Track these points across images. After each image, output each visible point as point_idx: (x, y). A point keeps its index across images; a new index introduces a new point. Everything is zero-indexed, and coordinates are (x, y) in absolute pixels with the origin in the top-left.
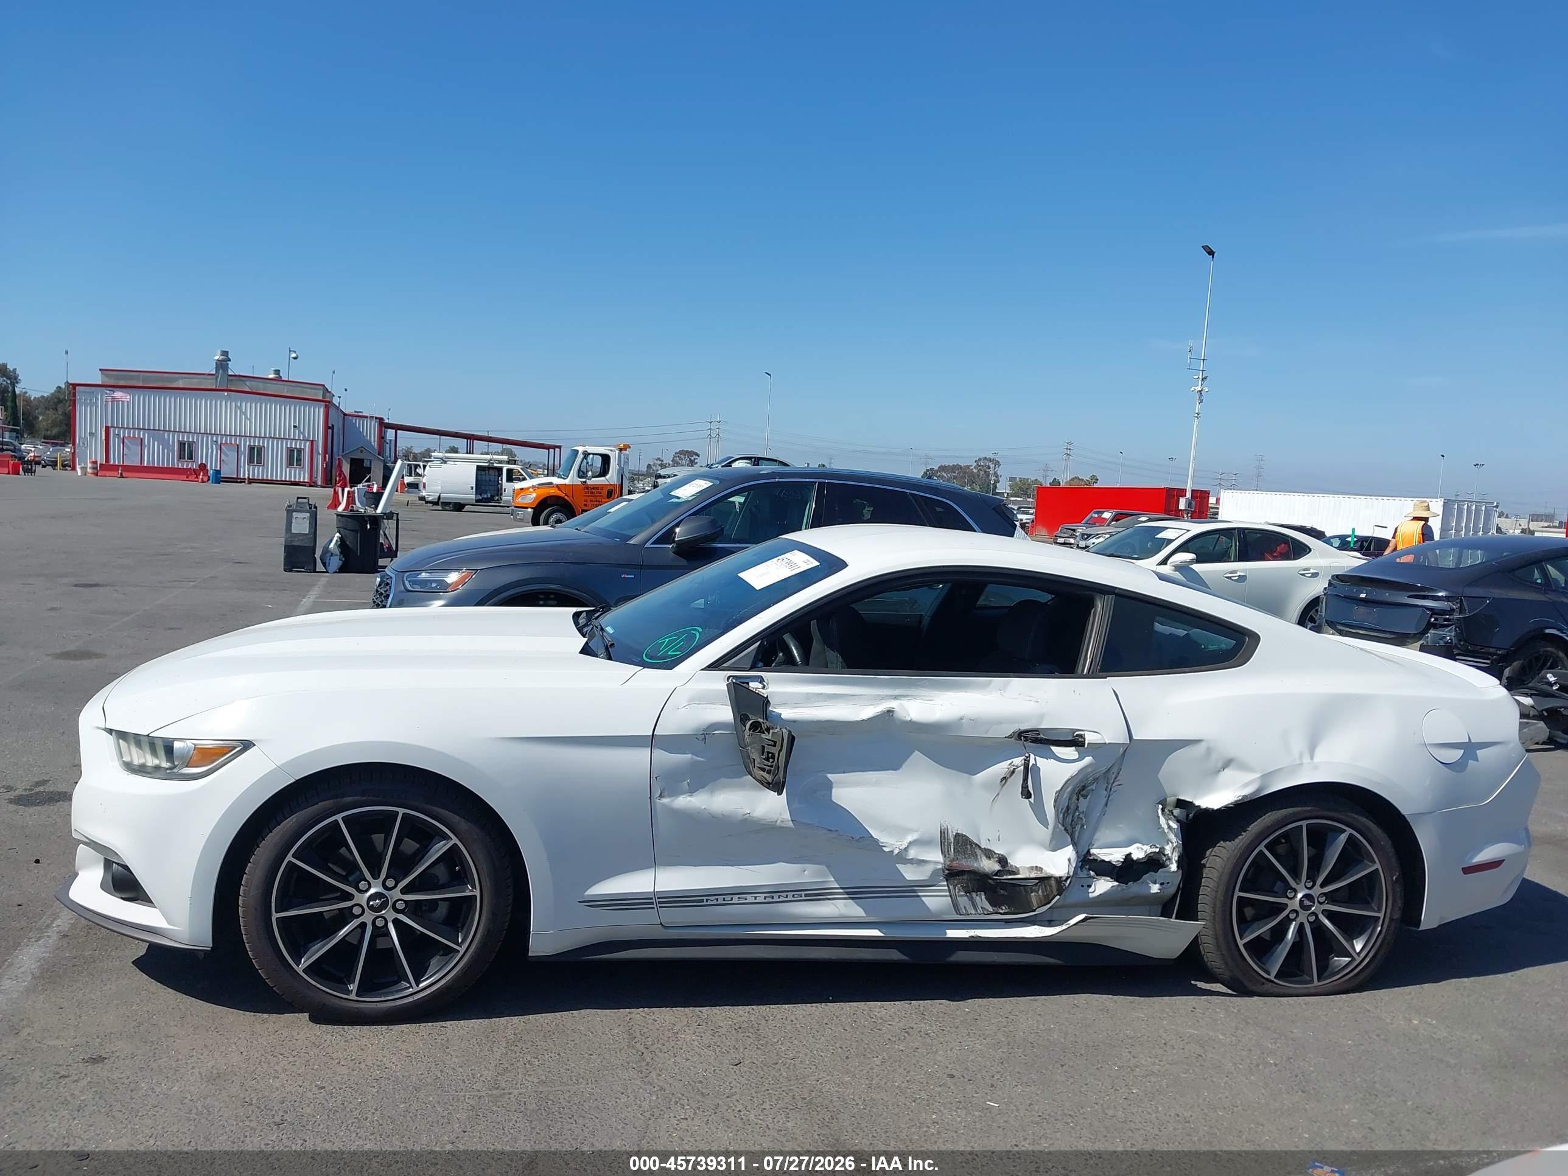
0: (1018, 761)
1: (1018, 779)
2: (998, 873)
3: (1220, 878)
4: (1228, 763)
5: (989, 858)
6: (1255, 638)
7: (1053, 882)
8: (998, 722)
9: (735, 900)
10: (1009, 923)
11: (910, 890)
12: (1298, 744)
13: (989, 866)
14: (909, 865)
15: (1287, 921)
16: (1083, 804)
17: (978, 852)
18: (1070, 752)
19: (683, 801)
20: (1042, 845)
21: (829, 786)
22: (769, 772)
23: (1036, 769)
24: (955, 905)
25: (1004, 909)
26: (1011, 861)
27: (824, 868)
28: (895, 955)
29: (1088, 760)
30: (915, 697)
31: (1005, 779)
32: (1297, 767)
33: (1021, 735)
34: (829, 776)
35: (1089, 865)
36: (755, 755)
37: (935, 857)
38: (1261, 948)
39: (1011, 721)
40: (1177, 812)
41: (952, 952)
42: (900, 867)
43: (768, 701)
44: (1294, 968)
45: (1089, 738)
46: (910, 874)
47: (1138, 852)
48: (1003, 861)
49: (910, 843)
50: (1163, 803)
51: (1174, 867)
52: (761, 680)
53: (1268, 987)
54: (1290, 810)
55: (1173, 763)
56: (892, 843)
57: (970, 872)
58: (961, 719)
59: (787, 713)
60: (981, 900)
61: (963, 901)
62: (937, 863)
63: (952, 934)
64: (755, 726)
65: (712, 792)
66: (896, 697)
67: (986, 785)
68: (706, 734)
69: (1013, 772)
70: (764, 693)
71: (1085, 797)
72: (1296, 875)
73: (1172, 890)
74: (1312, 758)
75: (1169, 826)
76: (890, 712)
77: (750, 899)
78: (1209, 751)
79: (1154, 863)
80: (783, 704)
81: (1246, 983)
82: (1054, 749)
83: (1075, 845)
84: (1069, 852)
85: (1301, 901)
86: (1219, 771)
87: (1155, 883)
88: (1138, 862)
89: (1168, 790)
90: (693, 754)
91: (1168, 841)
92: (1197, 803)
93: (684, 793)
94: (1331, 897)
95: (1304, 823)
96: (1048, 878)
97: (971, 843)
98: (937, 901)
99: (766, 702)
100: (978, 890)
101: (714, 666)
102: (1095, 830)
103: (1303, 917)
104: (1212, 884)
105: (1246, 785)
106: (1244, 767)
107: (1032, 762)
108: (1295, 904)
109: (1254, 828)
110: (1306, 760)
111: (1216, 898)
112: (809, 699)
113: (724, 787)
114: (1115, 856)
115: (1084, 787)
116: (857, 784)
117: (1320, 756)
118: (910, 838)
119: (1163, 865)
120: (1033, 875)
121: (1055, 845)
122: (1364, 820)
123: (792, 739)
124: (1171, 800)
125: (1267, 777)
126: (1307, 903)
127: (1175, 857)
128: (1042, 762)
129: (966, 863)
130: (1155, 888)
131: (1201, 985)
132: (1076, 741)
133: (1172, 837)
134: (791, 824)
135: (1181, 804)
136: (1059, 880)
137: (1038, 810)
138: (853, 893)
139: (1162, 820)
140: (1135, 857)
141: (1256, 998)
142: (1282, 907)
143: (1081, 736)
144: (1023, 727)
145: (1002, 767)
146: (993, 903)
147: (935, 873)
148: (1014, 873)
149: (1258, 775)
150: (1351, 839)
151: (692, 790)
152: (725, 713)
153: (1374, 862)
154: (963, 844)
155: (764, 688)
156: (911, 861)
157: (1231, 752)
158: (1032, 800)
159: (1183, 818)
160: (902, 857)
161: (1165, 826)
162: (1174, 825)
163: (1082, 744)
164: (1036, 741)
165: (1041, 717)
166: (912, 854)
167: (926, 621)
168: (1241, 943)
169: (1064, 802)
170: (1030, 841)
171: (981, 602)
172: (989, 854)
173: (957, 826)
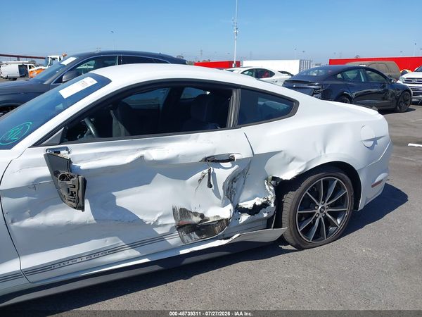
0: (206, 171)
1: (206, 179)
2: (200, 222)
3: (291, 207)
4: (292, 160)
5: (196, 216)
6: (297, 103)
7: (224, 221)
8: (196, 155)
9: (70, 262)
10: (207, 241)
11: (161, 238)
12: (319, 147)
13: (196, 220)
14: (159, 228)
15: (316, 218)
16: (235, 185)
17: (191, 214)
18: (229, 164)
19: (28, 222)
20: (218, 205)
21: (114, 198)
22: (74, 202)
23: (214, 174)
24: (183, 240)
25: (204, 236)
26: (206, 215)
27: (116, 238)
28: (156, 268)
29: (236, 166)
30: (154, 148)
31: (200, 180)
32: (319, 157)
33: (206, 159)
34: (114, 193)
35: (239, 210)
36: (65, 193)
37: (172, 221)
38: (307, 231)
39: (201, 153)
40: (272, 182)
41: (183, 260)
42: (155, 229)
43: (70, 161)
44: (318, 236)
45: (237, 157)
46: (160, 231)
47: (259, 201)
48: (202, 216)
49: (159, 218)
50: (267, 179)
51: (272, 205)
52: (67, 149)
53: (310, 245)
54: (317, 175)
55: (271, 162)
56: (149, 219)
57: (187, 225)
58: (178, 156)
59: (83, 166)
60: (194, 235)
61: (186, 237)
62: (172, 224)
63: (182, 252)
64: (63, 177)
65: (46, 214)
66: (144, 149)
67: (192, 184)
68: (35, 185)
69: (204, 177)
70: (68, 156)
71: (235, 182)
72: (318, 200)
73: (272, 214)
74: (325, 152)
75: (270, 189)
76: (142, 157)
77: (78, 260)
78: (285, 155)
79: (265, 205)
80: (81, 161)
81: (302, 245)
82: (222, 164)
83: (232, 203)
84: (230, 207)
85: (320, 210)
86: (288, 163)
87: (265, 212)
88: (258, 206)
89: (269, 173)
90: (29, 196)
91: (269, 194)
92: (281, 178)
93: (27, 218)
94: (331, 206)
95: (322, 179)
96: (222, 220)
97: (187, 211)
98: (174, 240)
99: (69, 162)
100: (192, 232)
101: (38, 144)
102: (240, 195)
103: (320, 216)
104: (288, 210)
105: (300, 168)
106: (299, 160)
107: (212, 171)
108: (318, 211)
109: (304, 184)
110: (323, 153)
111: (290, 216)
112: (96, 156)
113: (53, 210)
114: (249, 205)
115: (234, 178)
116: (129, 195)
117: (327, 152)
118: (158, 215)
119: (268, 205)
120: (216, 220)
121: (224, 205)
122: (342, 174)
123: (85, 181)
124: (270, 177)
125: (309, 163)
126: (322, 210)
127: (273, 201)
128: (217, 171)
129: (186, 221)
130: (265, 215)
131: (283, 247)
132: (231, 159)
133: (271, 193)
134: (95, 222)
135: (274, 178)
136: (227, 220)
137: (216, 192)
138: (133, 246)
139: (267, 187)
140: (257, 204)
141: (305, 250)
142: (314, 213)
143: (233, 156)
144: (207, 156)
145: (199, 175)
146: (199, 235)
147: (172, 228)
148: (207, 220)
149: (305, 163)
150: (338, 183)
151: (32, 215)
152: (45, 171)
153: (345, 189)
154: (184, 213)
155: (69, 153)
156: (160, 226)
157: (294, 154)
158: (213, 188)
159: (275, 184)
160: (156, 225)
161: (268, 189)
162: (272, 188)
163: (233, 160)
164: (213, 161)
165: (215, 150)
166: (160, 222)
167: (161, 106)
168: (299, 231)
169: (226, 187)
170: (213, 205)
171: (182, 97)
172: (196, 214)
173: (180, 205)
